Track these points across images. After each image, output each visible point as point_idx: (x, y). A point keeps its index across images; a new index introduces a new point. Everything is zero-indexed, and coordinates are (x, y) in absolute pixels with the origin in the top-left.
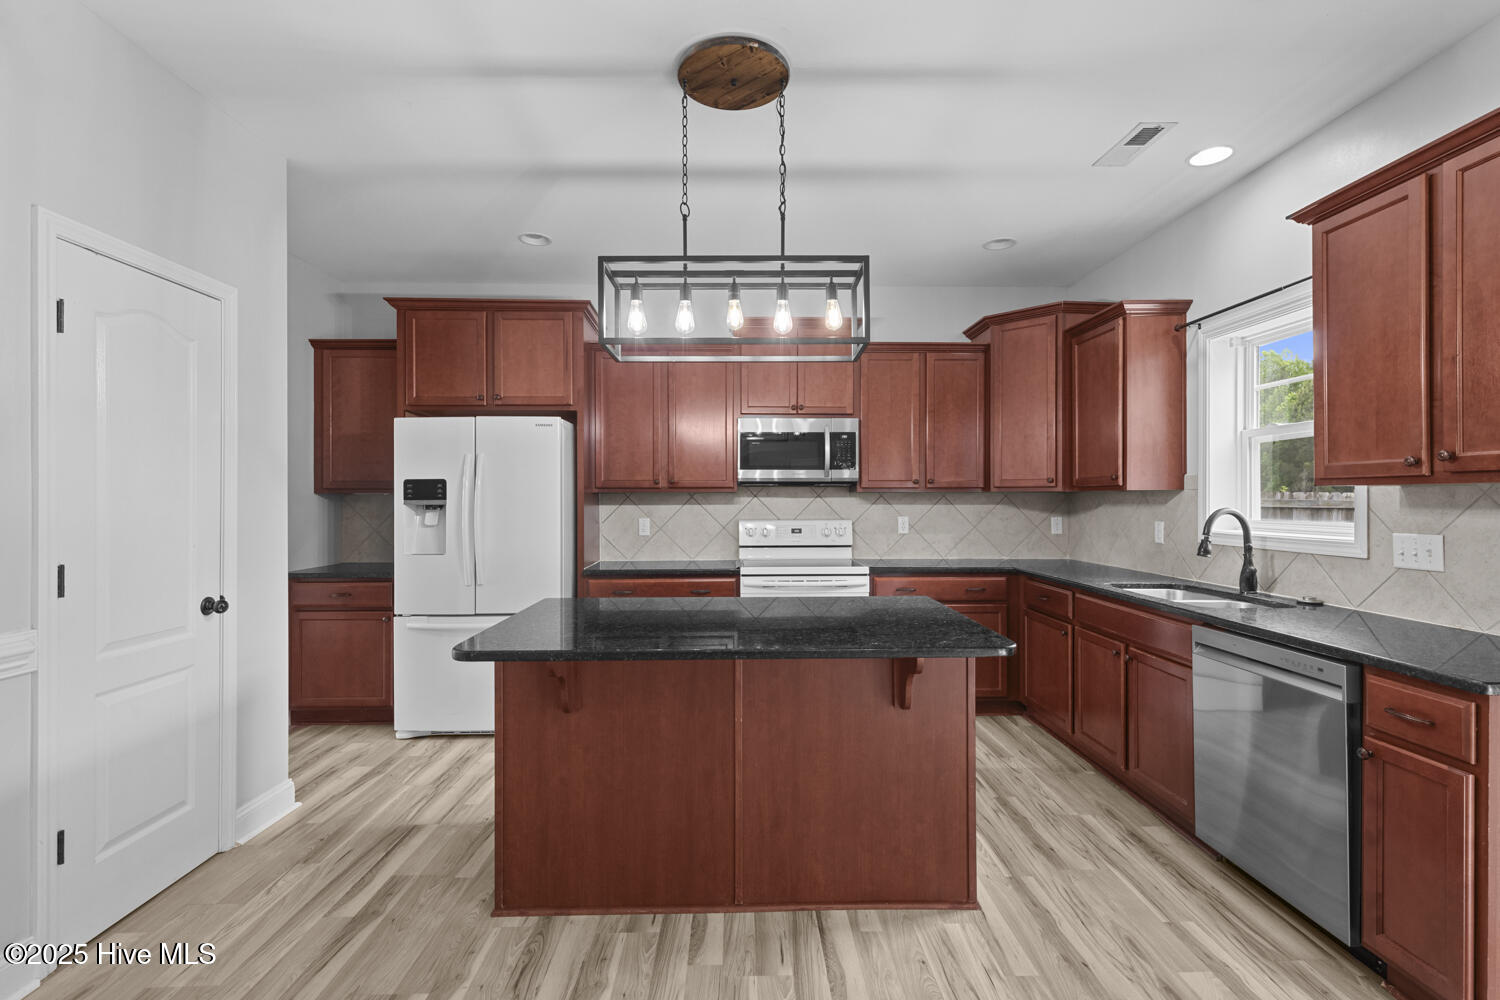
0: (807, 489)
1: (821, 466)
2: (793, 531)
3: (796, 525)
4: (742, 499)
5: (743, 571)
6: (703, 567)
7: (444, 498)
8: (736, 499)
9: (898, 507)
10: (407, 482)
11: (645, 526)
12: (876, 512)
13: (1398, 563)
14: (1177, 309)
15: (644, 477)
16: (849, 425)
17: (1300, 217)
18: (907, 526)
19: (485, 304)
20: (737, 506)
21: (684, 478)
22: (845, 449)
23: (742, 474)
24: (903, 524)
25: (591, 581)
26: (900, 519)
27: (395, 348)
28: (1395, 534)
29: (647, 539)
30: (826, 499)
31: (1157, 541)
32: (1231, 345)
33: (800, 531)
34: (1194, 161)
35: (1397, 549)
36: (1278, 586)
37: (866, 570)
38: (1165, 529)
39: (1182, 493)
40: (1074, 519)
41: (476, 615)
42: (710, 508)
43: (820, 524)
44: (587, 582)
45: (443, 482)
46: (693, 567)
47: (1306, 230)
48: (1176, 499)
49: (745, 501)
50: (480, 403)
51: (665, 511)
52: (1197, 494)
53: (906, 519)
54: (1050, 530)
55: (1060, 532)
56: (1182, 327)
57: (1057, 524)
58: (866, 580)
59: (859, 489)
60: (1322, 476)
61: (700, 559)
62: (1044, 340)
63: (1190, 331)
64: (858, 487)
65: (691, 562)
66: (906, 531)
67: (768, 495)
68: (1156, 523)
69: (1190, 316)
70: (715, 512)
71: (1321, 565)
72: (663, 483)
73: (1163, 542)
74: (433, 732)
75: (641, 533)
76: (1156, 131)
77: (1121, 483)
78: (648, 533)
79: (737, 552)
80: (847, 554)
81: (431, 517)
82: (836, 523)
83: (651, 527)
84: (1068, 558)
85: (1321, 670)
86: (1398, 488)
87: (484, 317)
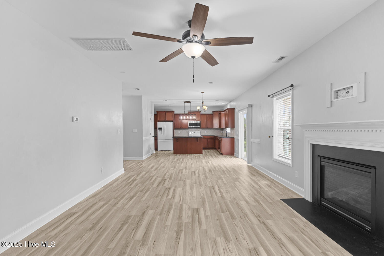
0: (195, 128)
1: (196, 126)
10: (159, 128)
11: (179, 132)
12: (203, 130)
15: (179, 127)
16: (198, 122)
21: (183, 127)
22: (199, 124)
23: (189, 127)
24: (206, 132)
27: (157, 115)
30: (198, 129)
33: (195, 132)
41: (165, 140)
43: (197, 132)
45: (162, 128)
49: (189, 129)
50: (164, 120)
51: (181, 130)
59: (201, 128)
61: (185, 135)
62: (217, 113)
67: (191, 129)
70: (187, 130)
72: (181, 128)
79: (188, 135)
80: (200, 135)
81: (161, 131)
82: (199, 132)
87: (165, 112)
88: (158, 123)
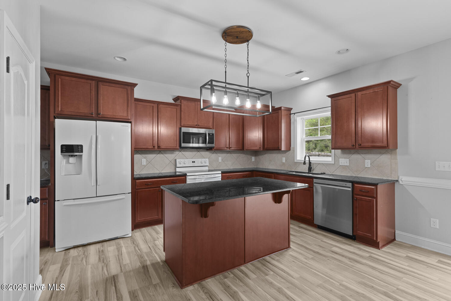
0: (195, 149)
1: (206, 143)
2: (193, 162)
3: (194, 160)
4: (176, 152)
5: (188, 174)
6: (164, 175)
7: (82, 152)
8: (174, 152)
9: (219, 155)
10: (62, 146)
11: (144, 162)
12: (213, 156)
13: (340, 164)
14: (290, 110)
15: (149, 145)
16: (210, 131)
17: (329, 96)
18: (221, 160)
19: (94, 78)
20: (175, 155)
21: (164, 146)
22: (212, 138)
23: (183, 145)
25: (137, 181)
26: (219, 158)
27: (49, 90)
28: (340, 159)
29: (145, 166)
30: (201, 153)
31: (283, 162)
32: (301, 119)
33: (194, 162)
34: (302, 79)
35: (340, 162)
36: (315, 170)
37: (220, 172)
38: (285, 159)
39: (290, 151)
40: (257, 157)
41: (97, 197)
42: (166, 155)
43: (200, 160)
44: (136, 181)
45: (82, 146)
46: (160, 175)
47: (330, 99)
48: (288, 152)
50: (91, 115)
51: (151, 156)
52: (294, 151)
53: (221, 158)
54: (252, 160)
55: (254, 161)
56: (290, 114)
57: (253, 159)
58: (220, 175)
59: (213, 150)
60: (334, 148)
61: (163, 172)
63: (292, 115)
64: (213, 149)
65: (160, 173)
66: (221, 161)
67: (184, 151)
68: (283, 158)
69: (292, 112)
70: (170, 157)
72: (156, 147)
73: (285, 162)
74: (74, 246)
75: (143, 164)
76: (302, 72)
77: (280, 149)
78: (145, 164)
79: (175, 169)
80: (207, 168)
81: (72, 160)
82: (204, 160)
83: (146, 162)
84: (255, 167)
85: (346, 185)
86: (340, 150)
87: (93, 83)
88: (58, 122)
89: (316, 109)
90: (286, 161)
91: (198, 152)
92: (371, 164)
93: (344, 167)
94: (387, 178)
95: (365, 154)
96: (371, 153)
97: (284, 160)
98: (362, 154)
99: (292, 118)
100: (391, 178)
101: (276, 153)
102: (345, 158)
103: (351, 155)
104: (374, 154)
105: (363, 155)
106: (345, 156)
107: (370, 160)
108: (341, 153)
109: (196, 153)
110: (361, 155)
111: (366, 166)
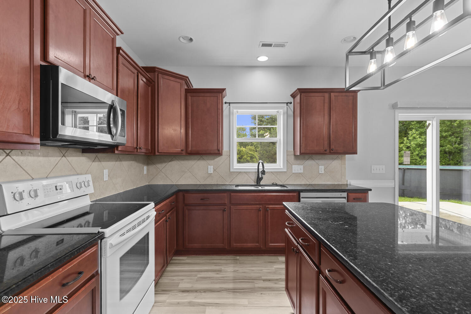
9: (104, 164)
13: (294, 172)
26: (104, 171)
28: (293, 166)
35: (293, 169)
38: (214, 168)
39: (222, 156)
48: (219, 158)
52: (230, 157)
53: (107, 171)
54: (144, 172)
55: (146, 173)
57: (145, 169)
66: (107, 179)
68: (209, 166)
71: (274, 174)
73: (212, 172)
82: (83, 177)
85: (341, 195)
89: (267, 103)
90: (214, 170)
91: (64, 158)
92: (324, 170)
93: (298, 175)
94: (338, 183)
95: (319, 159)
96: (324, 159)
97: (211, 169)
98: (317, 159)
99: (225, 109)
100: (341, 182)
101: (195, 159)
102: (298, 165)
103: (305, 160)
104: (327, 159)
105: (317, 161)
106: (298, 162)
107: (323, 166)
108: (294, 159)
109: (60, 158)
110: (315, 160)
111: (320, 172)
